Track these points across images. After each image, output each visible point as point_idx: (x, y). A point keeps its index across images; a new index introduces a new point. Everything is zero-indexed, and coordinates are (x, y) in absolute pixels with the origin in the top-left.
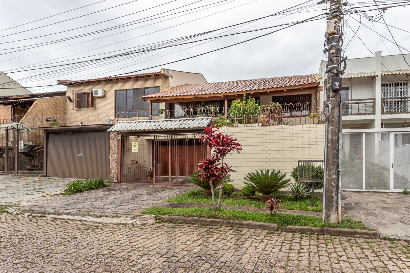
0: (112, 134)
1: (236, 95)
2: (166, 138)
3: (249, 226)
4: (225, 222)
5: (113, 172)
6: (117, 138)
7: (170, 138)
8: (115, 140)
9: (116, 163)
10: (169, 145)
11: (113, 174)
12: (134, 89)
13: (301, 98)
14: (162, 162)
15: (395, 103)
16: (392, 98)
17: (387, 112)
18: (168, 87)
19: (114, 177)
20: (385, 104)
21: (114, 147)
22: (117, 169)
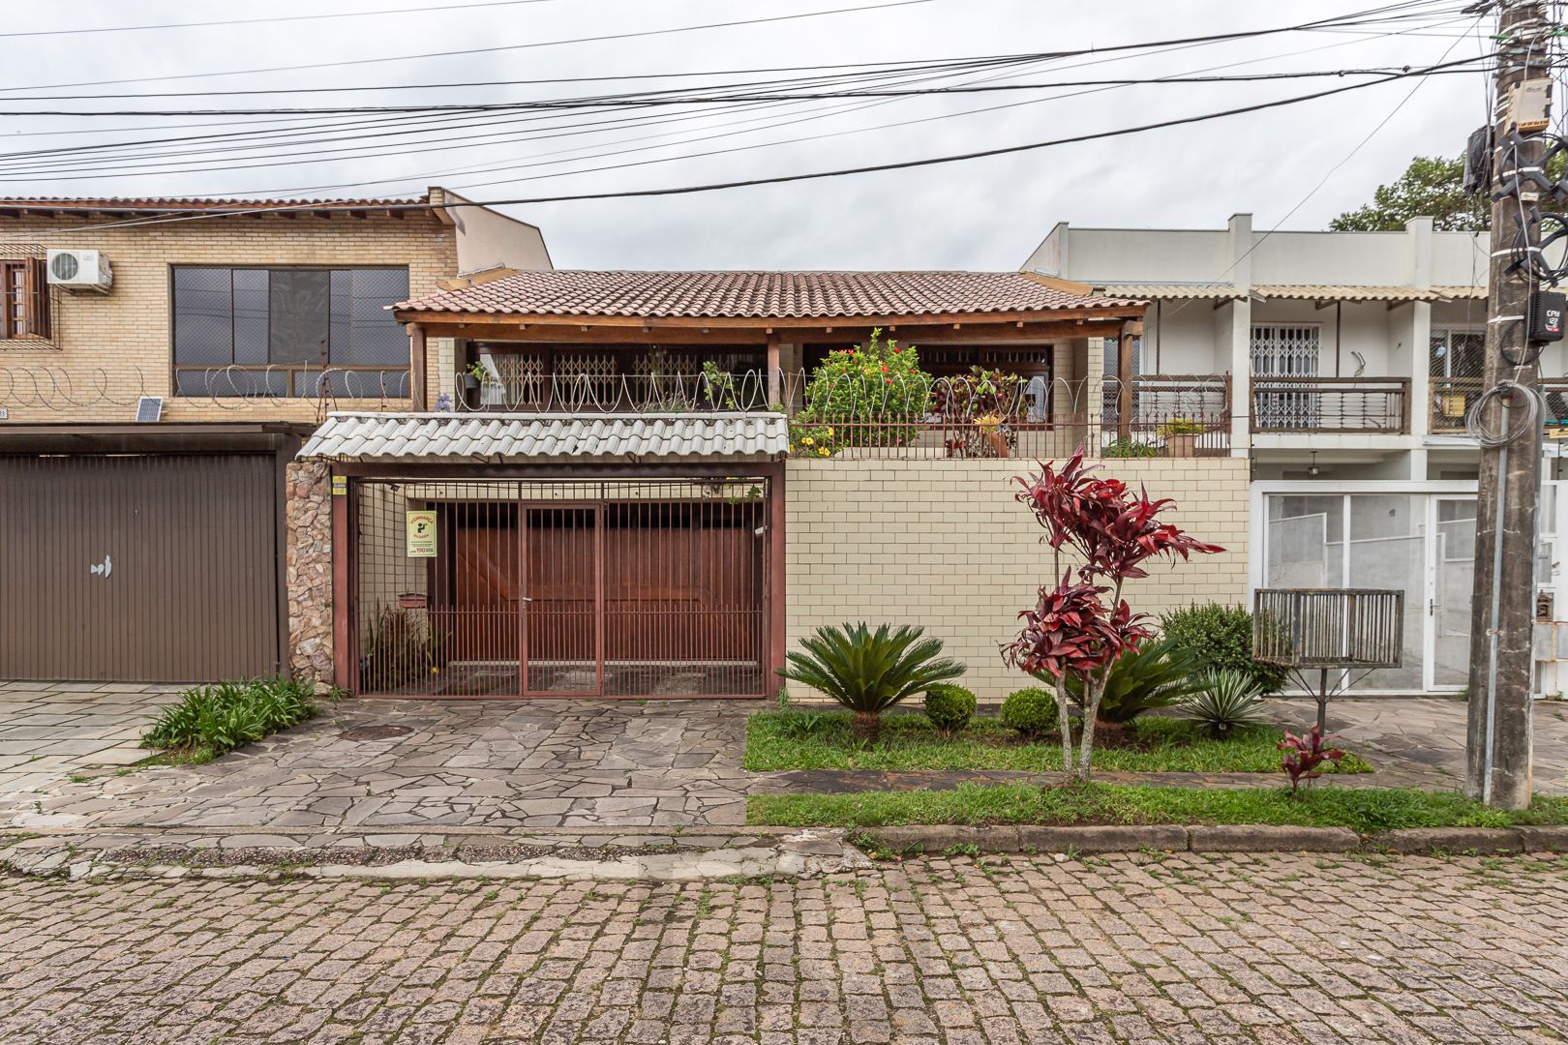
0: (295, 470)
1: (829, 331)
2: (579, 495)
3: (1257, 845)
4: (1159, 836)
5: (308, 646)
6: (329, 488)
7: (599, 496)
8: (315, 498)
9: (327, 606)
11: (308, 657)
12: (272, 268)
13: (1013, 359)
14: (473, 601)
15: (1281, 397)
16: (1273, 380)
17: (1264, 424)
18: (453, 273)
19: (314, 670)
20: (1258, 398)
21: (315, 532)
22: (329, 633)
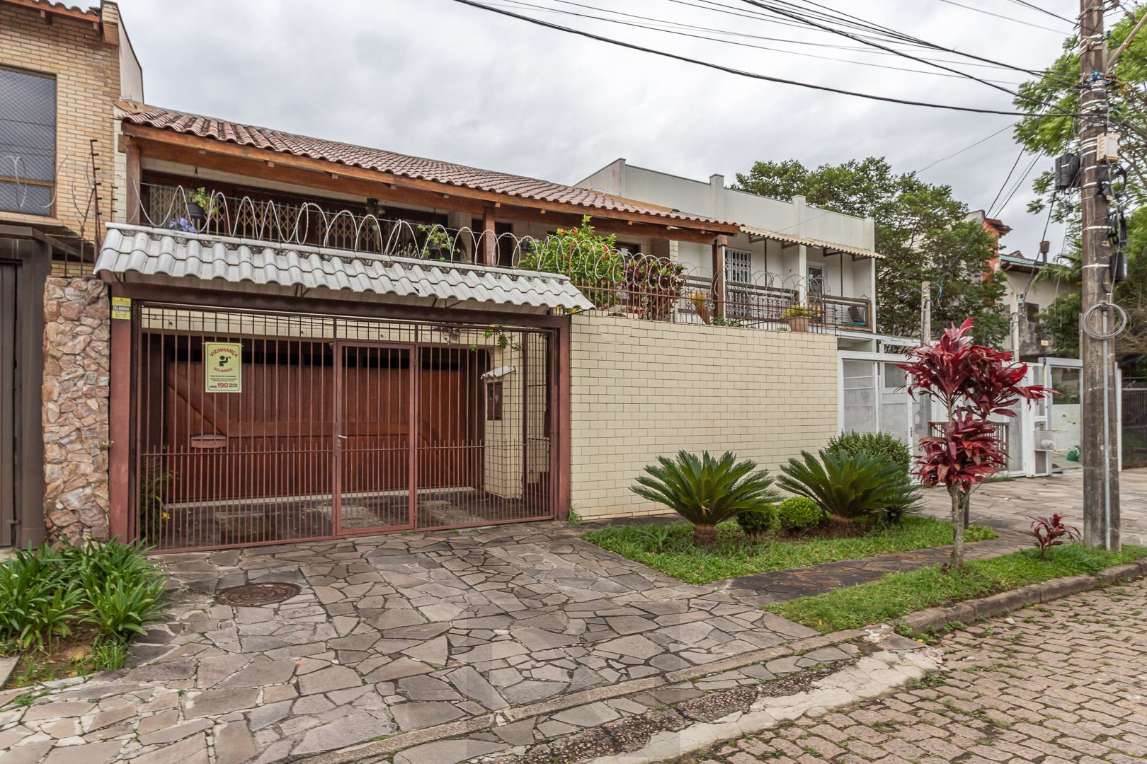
0: (62, 287)
5: (72, 498)
6: (107, 311)
7: (413, 340)
8: (89, 321)
9: (101, 449)
10: (406, 365)
11: (74, 511)
19: (82, 526)
21: (86, 362)
22: (102, 482)
